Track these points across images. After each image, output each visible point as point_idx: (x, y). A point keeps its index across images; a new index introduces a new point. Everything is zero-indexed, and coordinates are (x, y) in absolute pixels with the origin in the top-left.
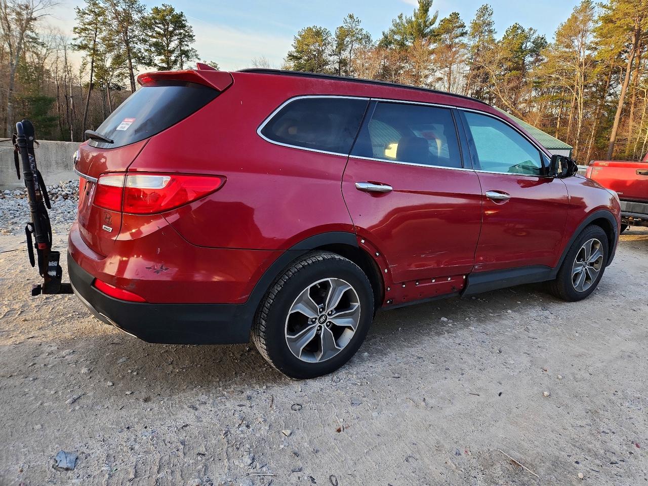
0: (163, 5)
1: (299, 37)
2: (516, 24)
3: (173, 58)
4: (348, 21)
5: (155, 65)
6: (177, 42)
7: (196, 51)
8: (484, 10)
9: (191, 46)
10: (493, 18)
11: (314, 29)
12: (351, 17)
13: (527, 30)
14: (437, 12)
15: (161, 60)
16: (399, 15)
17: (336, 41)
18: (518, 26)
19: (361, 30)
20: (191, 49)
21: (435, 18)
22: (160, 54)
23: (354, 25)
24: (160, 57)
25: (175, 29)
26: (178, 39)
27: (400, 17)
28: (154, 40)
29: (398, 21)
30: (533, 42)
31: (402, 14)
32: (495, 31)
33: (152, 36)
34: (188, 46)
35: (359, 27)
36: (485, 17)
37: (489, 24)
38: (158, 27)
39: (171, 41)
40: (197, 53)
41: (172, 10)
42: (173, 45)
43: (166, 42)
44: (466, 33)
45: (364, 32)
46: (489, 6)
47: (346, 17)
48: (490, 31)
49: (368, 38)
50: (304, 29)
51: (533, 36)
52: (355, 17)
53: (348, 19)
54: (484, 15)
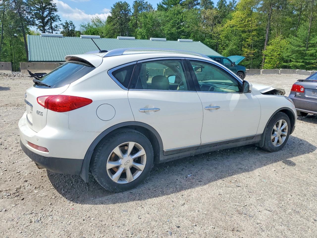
1: (114, 7)
3: (46, 21)
5: (37, 25)
6: (48, 12)
7: (59, 16)
9: (56, 13)
11: (121, 3)
15: (40, 22)
17: (133, 8)
19: (147, 2)
20: (56, 15)
22: (39, 19)
24: (39, 21)
25: (46, 6)
26: (48, 10)
28: (36, 11)
32: (213, 2)
33: (34, 10)
34: (54, 14)
35: (144, 1)
38: (37, 5)
39: (44, 12)
40: (59, 17)
42: (46, 13)
43: (42, 12)
44: (199, 4)
48: (211, 3)
49: (150, 7)
50: (116, 3)
51: (235, 4)
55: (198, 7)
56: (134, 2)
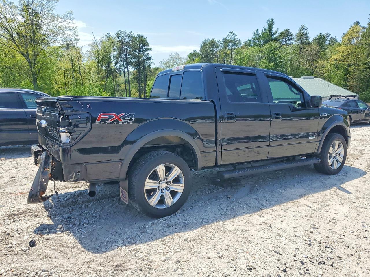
0: (137, 35)
1: (202, 44)
4: (230, 35)
8: (303, 28)
10: (308, 31)
12: (231, 33)
13: (325, 35)
14: (278, 29)
16: (257, 29)
17: (223, 44)
18: (321, 35)
21: (277, 32)
23: (233, 37)
25: (143, 46)
28: (132, 52)
29: (256, 33)
30: (329, 41)
32: (310, 37)
35: (235, 38)
36: (304, 31)
37: (306, 34)
39: (141, 52)
41: (142, 37)
43: (138, 52)
44: (294, 38)
45: (238, 40)
46: (305, 26)
47: (229, 33)
48: (307, 37)
49: (239, 42)
50: (205, 40)
51: (329, 38)
52: (234, 33)
53: (230, 34)
54: (303, 30)
55: (293, 41)
56: (223, 38)
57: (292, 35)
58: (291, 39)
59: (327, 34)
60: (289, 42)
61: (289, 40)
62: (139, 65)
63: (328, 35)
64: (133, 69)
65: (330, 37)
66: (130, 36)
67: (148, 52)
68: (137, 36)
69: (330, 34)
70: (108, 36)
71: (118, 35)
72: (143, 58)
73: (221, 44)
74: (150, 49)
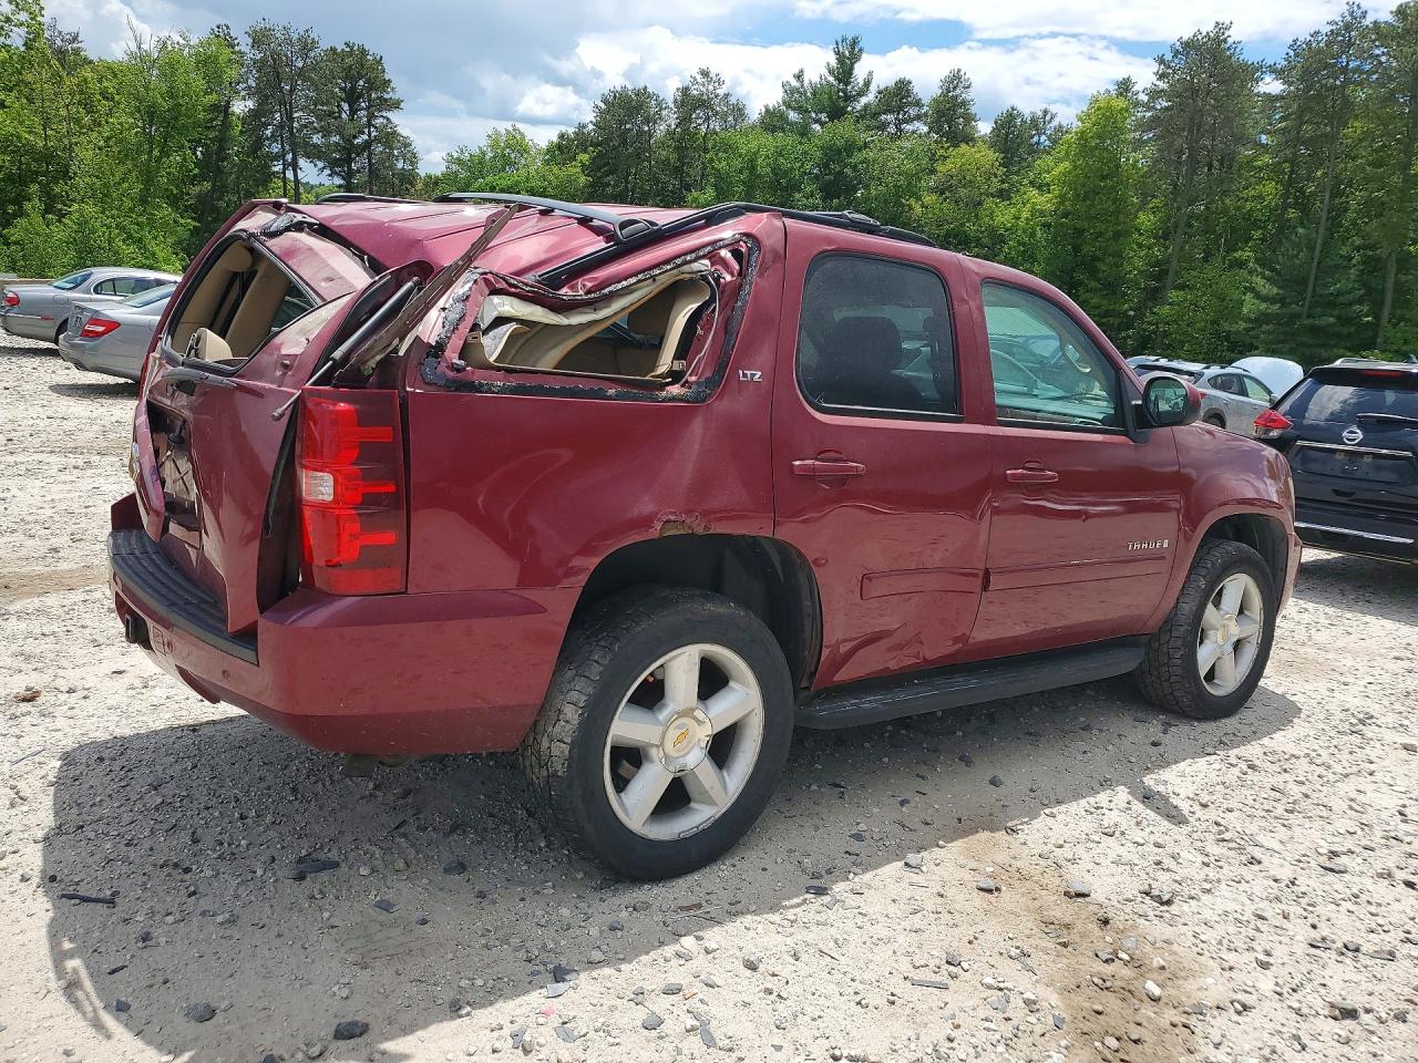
0: (346, 44)
1: (602, 105)
2: (1012, 108)
4: (701, 81)
8: (955, 80)
10: (971, 95)
13: (1036, 115)
14: (871, 73)
16: (796, 71)
17: (675, 113)
19: (727, 95)
21: (867, 84)
23: (711, 88)
25: (366, 89)
27: (799, 77)
29: (794, 83)
30: (1050, 137)
31: (802, 71)
32: (977, 117)
34: (386, 118)
35: (721, 92)
36: (958, 91)
37: (964, 104)
39: (357, 110)
41: (363, 52)
45: (733, 100)
46: (963, 74)
47: (696, 75)
48: (967, 117)
49: (739, 111)
50: (612, 89)
51: (1051, 125)
52: (712, 75)
53: (699, 77)
54: (955, 88)
56: (678, 89)
57: (918, 103)
58: (918, 117)
59: (1046, 112)
60: (909, 127)
61: (909, 121)
62: (349, 161)
63: (1048, 118)
64: (328, 172)
65: (1055, 123)
66: (306, 46)
67: (384, 114)
68: (344, 47)
69: (1054, 112)
70: (223, 37)
71: (259, 38)
72: (369, 135)
73: (664, 113)
74: (396, 105)
